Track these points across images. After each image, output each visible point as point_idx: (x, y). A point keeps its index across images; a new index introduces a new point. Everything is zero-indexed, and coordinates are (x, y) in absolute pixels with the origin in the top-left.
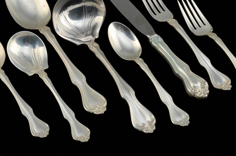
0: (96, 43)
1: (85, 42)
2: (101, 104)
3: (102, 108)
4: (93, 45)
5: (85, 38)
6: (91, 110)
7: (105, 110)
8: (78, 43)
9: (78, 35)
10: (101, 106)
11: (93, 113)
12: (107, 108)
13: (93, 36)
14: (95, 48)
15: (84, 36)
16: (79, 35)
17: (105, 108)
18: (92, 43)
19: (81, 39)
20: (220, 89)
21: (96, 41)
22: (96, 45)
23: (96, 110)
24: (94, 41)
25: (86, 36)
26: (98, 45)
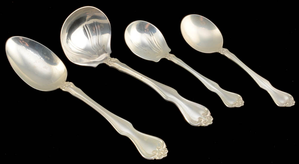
0: (113, 58)
1: (102, 61)
2: (159, 147)
3: (163, 151)
4: (112, 62)
5: (99, 58)
6: (152, 156)
7: (167, 152)
8: (95, 65)
9: (90, 57)
10: (160, 149)
11: (155, 159)
12: (168, 149)
13: (106, 53)
14: (116, 64)
15: (97, 56)
16: (92, 56)
17: (166, 150)
18: (109, 60)
19: (96, 60)
21: (112, 56)
22: (115, 61)
23: (157, 155)
24: (110, 57)
25: (99, 55)
26: (116, 59)
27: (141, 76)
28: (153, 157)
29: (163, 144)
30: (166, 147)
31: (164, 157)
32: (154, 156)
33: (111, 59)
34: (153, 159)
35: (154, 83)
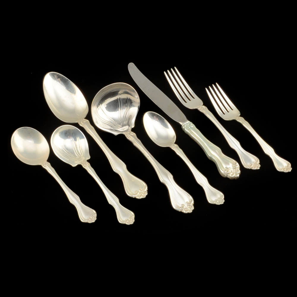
0: (133, 132)
1: (123, 131)
2: (142, 189)
3: (144, 193)
4: (130, 135)
5: (121, 128)
8: (116, 134)
9: (115, 126)
10: (142, 190)
13: (129, 126)
14: (132, 138)
15: (121, 126)
17: (146, 193)
18: (129, 133)
19: (118, 130)
20: (250, 168)
21: (133, 130)
22: (133, 135)
23: (138, 195)
24: (130, 131)
25: (123, 126)
26: (134, 134)
27: (148, 155)
28: (133, 196)
29: (146, 187)
30: (147, 191)
31: (143, 198)
32: (135, 194)
33: (130, 132)
34: (134, 197)
35: (156, 164)
